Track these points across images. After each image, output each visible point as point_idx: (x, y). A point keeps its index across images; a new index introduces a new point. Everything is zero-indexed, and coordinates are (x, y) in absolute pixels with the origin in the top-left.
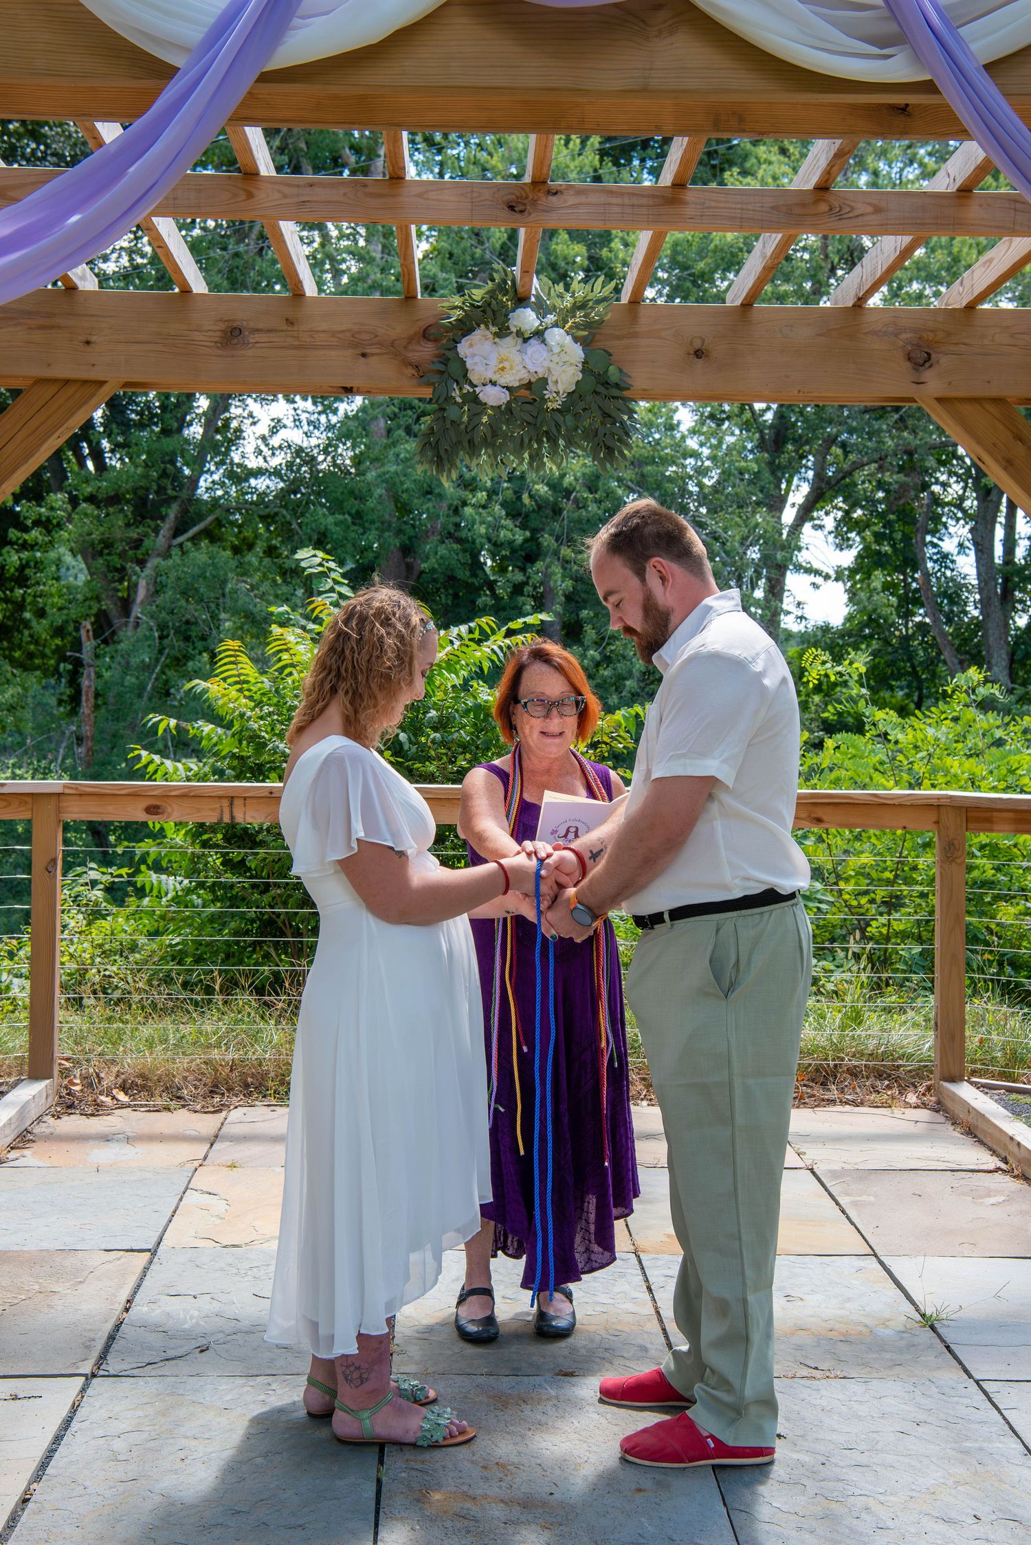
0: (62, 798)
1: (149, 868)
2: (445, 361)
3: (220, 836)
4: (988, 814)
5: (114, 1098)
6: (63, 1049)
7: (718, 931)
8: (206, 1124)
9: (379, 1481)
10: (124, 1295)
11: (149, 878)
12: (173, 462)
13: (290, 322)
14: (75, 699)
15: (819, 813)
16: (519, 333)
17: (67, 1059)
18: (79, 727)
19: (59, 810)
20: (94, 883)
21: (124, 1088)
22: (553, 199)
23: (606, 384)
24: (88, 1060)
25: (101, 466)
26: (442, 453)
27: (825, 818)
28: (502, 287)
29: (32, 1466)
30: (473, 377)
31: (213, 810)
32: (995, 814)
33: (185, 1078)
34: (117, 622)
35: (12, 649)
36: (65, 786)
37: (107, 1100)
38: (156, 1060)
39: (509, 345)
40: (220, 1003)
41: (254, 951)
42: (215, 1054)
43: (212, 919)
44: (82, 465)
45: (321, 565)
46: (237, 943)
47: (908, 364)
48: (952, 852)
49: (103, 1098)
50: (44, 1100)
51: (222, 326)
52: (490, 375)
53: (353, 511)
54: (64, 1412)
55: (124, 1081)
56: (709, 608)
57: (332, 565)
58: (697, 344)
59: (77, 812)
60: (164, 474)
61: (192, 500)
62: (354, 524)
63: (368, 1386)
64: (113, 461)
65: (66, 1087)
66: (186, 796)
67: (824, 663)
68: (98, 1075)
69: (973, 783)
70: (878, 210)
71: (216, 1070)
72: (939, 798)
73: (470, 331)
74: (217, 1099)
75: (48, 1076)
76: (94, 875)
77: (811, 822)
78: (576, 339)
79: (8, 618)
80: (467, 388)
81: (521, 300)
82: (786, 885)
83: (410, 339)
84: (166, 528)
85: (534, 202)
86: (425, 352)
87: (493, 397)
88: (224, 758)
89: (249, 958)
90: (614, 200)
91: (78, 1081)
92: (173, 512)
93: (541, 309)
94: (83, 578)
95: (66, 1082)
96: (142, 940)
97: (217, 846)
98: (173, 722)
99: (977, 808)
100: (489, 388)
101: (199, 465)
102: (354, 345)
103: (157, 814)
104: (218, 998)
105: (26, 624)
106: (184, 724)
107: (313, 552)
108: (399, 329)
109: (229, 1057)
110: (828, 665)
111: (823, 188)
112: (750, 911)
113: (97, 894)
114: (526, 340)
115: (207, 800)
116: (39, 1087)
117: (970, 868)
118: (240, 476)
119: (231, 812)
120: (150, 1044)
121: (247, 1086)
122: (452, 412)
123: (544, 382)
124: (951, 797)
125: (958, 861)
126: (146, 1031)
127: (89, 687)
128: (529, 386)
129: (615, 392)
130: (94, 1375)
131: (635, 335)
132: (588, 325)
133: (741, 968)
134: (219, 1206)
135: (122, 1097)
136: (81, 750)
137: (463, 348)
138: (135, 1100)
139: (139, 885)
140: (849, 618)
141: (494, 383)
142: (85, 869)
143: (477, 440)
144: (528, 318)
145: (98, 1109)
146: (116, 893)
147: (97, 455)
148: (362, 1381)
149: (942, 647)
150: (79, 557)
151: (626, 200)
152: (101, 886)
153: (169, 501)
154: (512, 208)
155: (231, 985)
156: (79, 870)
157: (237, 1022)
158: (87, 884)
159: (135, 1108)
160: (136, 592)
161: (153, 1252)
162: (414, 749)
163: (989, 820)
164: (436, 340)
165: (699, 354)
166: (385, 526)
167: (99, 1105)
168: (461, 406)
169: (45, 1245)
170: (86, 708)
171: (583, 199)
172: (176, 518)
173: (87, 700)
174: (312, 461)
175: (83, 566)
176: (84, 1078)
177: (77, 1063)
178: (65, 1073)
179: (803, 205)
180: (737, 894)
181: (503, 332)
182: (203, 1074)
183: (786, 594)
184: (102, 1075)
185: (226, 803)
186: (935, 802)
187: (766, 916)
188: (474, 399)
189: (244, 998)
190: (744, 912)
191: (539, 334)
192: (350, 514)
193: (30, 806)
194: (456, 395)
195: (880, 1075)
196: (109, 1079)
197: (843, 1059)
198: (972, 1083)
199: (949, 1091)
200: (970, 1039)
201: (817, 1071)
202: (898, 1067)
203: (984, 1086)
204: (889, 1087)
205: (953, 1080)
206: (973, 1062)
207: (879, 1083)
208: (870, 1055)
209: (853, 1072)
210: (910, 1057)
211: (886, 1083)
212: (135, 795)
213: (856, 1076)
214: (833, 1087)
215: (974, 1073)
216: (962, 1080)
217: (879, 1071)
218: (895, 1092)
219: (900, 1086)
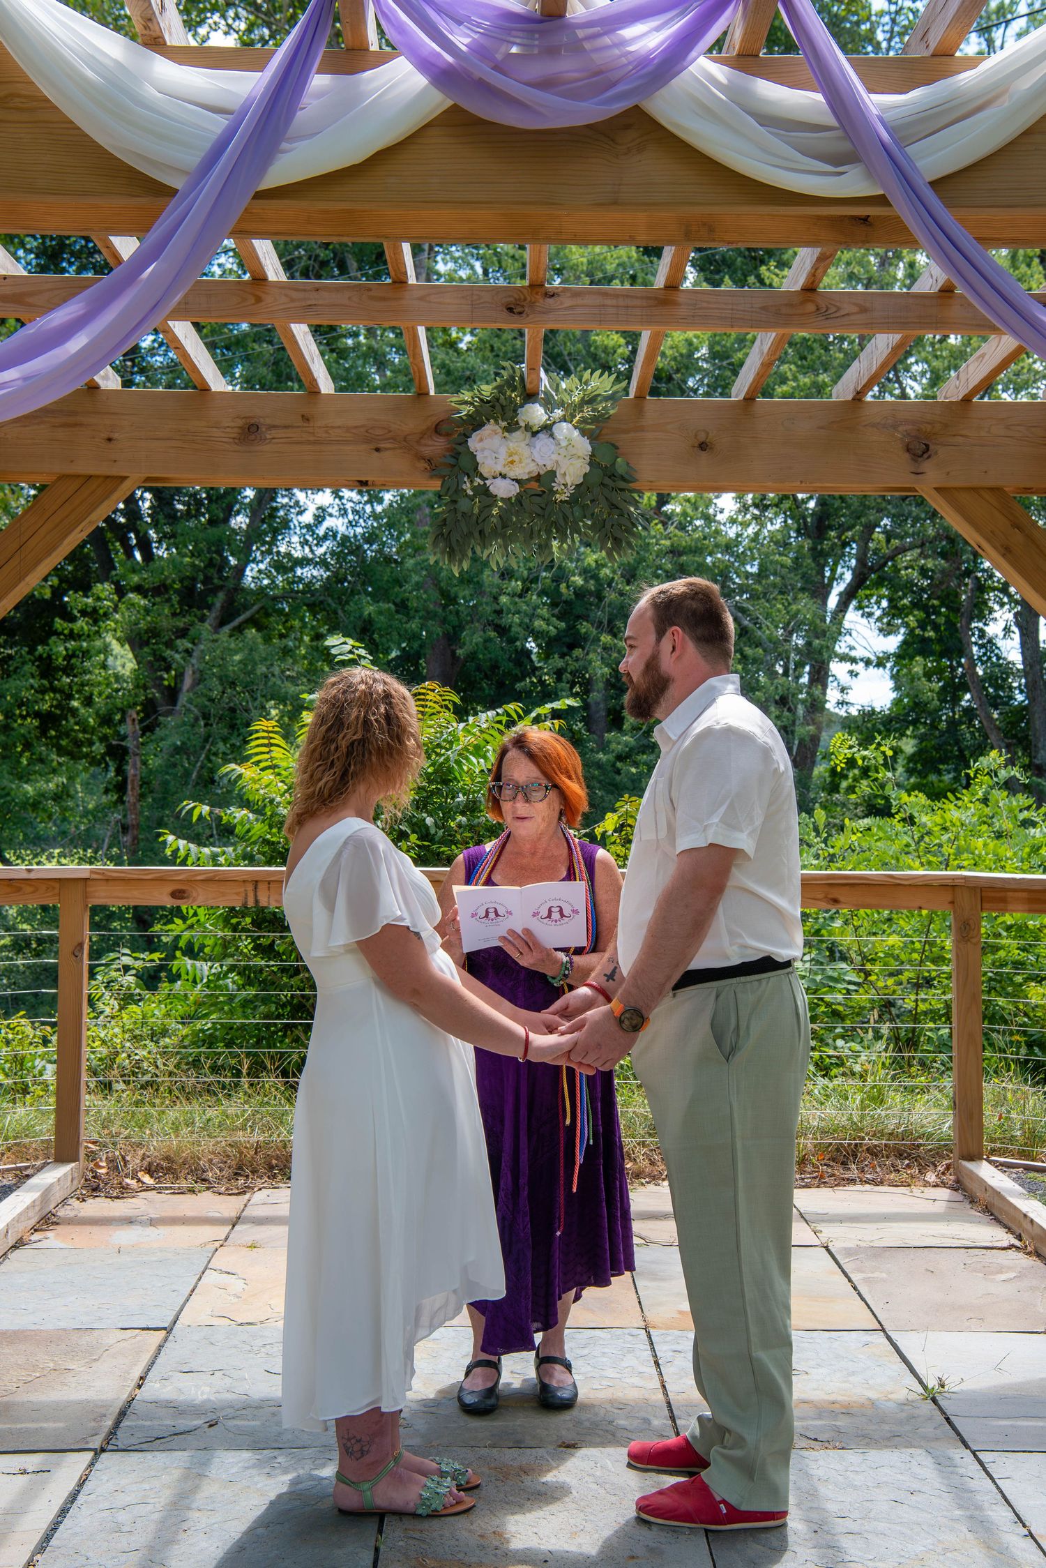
0: (89, 883)
1: (184, 954)
2: (456, 455)
3: (248, 920)
4: (1002, 894)
5: (139, 1180)
6: (89, 1132)
7: (718, 996)
8: (228, 1206)
9: (377, 1550)
10: (137, 1372)
11: (184, 963)
12: (221, 554)
13: (305, 418)
14: (121, 786)
15: (835, 893)
16: (528, 427)
17: (94, 1143)
18: (124, 816)
19: (86, 895)
20: (126, 969)
21: (149, 1171)
22: (550, 301)
23: (612, 476)
24: (115, 1144)
25: (148, 556)
26: (454, 544)
27: (841, 899)
28: (510, 383)
29: (37, 1538)
30: (484, 470)
31: (237, 894)
32: (1010, 894)
33: (210, 1161)
34: (162, 709)
37: (133, 1183)
38: (183, 1143)
39: (518, 440)
40: (246, 1086)
41: (285, 1036)
42: (240, 1136)
43: (245, 1004)
44: (130, 556)
45: (351, 652)
46: (268, 1026)
47: (907, 455)
48: (966, 931)
49: (128, 1181)
50: (69, 1183)
51: (240, 423)
52: (499, 468)
53: (399, 600)
54: (71, 1485)
55: (150, 1164)
56: (712, 688)
57: (362, 652)
58: (702, 437)
59: (116, 899)
60: (210, 564)
61: (239, 589)
62: (398, 612)
63: (368, 1459)
64: (159, 551)
65: (92, 1171)
66: (211, 880)
67: (851, 747)
68: (124, 1158)
69: (999, 862)
70: (863, 310)
71: (241, 1153)
72: (954, 878)
73: (480, 426)
74: (241, 1181)
75: (74, 1158)
76: (126, 960)
77: (828, 902)
78: (583, 433)
80: (478, 481)
81: (530, 396)
82: (781, 953)
83: (423, 434)
84: (212, 617)
85: (532, 304)
86: (436, 447)
87: (503, 489)
88: (255, 843)
89: (281, 1042)
90: (609, 302)
91: (103, 1164)
92: (219, 601)
93: (549, 404)
94: (130, 666)
95: (92, 1165)
96: (173, 1024)
97: (244, 930)
98: (206, 809)
99: (992, 889)
100: (499, 481)
101: (245, 556)
102: (367, 441)
103: (182, 898)
104: (245, 1081)
106: (217, 811)
107: (343, 639)
108: (411, 425)
109: (254, 1139)
110: (855, 750)
111: (810, 289)
112: (749, 978)
113: (129, 979)
114: (534, 434)
115: (232, 884)
116: (65, 1169)
117: (996, 949)
118: (286, 565)
119: (256, 896)
120: (176, 1127)
121: (271, 1168)
122: (464, 505)
123: (552, 474)
124: (965, 878)
125: (974, 940)
126: (172, 1114)
127: (135, 775)
128: (538, 478)
129: (622, 485)
130: (103, 1450)
131: (642, 429)
132: (594, 420)
133: (741, 1033)
134: (236, 1285)
135: (147, 1179)
136: (126, 839)
137: (473, 443)
138: (160, 1182)
139: (174, 971)
140: (896, 702)
141: (504, 476)
142: (118, 955)
143: (487, 531)
144: (536, 413)
145: (123, 1192)
146: (150, 979)
147: (146, 546)
148: (363, 1453)
149: (989, 731)
150: (127, 646)
151: (621, 302)
152: (134, 972)
153: (215, 590)
154: (510, 310)
155: (258, 1068)
156: (112, 955)
157: (262, 1104)
158: (119, 970)
159: (160, 1191)
160: (182, 681)
161: (169, 1330)
162: (441, 832)
163: (1004, 900)
164: (448, 435)
165: (703, 446)
167: (124, 1188)
168: (472, 498)
169: (62, 1324)
170: (130, 797)
171: (579, 301)
172: (222, 607)
173: (133, 788)
175: (130, 655)
176: (111, 1161)
177: (103, 1146)
178: (91, 1156)
179: (791, 305)
180: (736, 961)
181: (512, 427)
182: (228, 1156)
183: (831, 679)
184: (128, 1158)
185: (250, 888)
186: (949, 882)
187: (764, 983)
188: (484, 492)
189: (271, 1081)
190: (741, 979)
191: (547, 428)
193: (57, 891)
194: (467, 487)
195: (900, 1155)
196: (134, 1162)
197: (863, 1139)
198: (990, 1162)
199: (967, 1169)
200: (990, 1118)
201: (838, 1150)
202: (919, 1146)
203: (1003, 1164)
204: (908, 1166)
205: (971, 1158)
206: (992, 1140)
207: (899, 1162)
208: (891, 1134)
209: (873, 1152)
210: (930, 1136)
211: (907, 1162)
212: (161, 879)
213: (877, 1156)
214: (854, 1166)
215: (993, 1152)
216: (981, 1158)
217: (898, 1150)
218: (915, 1171)
219: (920, 1165)
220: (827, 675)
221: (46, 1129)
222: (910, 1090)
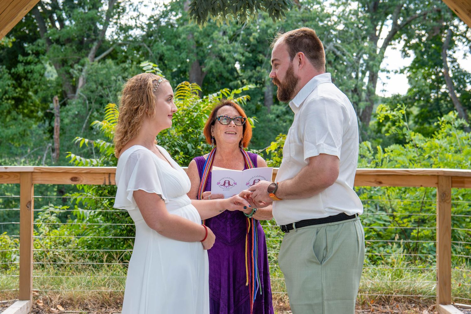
0: (33, 174)
1: (78, 207)
3: (106, 191)
4: (462, 180)
5: (57, 309)
6: (34, 288)
7: (317, 233)
11: (79, 211)
12: (94, 24)
14: (51, 131)
15: (380, 179)
17: (37, 292)
18: (53, 144)
19: (32, 179)
20: (52, 213)
21: (62, 304)
24: (46, 292)
25: (62, 25)
26: (200, 14)
27: (383, 181)
31: (101, 179)
32: (466, 179)
33: (90, 300)
34: (69, 95)
35: (23, 109)
36: (35, 169)
37: (54, 310)
38: (76, 292)
40: (106, 266)
41: (124, 244)
42: (103, 289)
43: (106, 229)
44: (54, 25)
45: (152, 69)
46: (116, 240)
48: (444, 197)
49: (52, 309)
50: (25, 310)
53: (176, 44)
55: (62, 302)
56: (316, 81)
59: (49, 181)
60: (90, 29)
61: (103, 41)
62: (176, 50)
64: (67, 23)
65: (36, 304)
66: (88, 173)
67: (387, 111)
68: (50, 299)
69: (459, 164)
71: (103, 297)
72: (438, 172)
74: (103, 309)
75: (28, 299)
76: (52, 209)
77: (376, 183)
79: (22, 95)
82: (350, 211)
84: (91, 54)
88: (109, 156)
89: (122, 247)
91: (41, 301)
92: (95, 46)
94: (55, 76)
95: (36, 301)
96: (73, 238)
97: (105, 196)
98: (87, 141)
99: (457, 177)
101: (106, 25)
103: (76, 181)
104: (105, 264)
105: (30, 97)
106: (91, 141)
107: (149, 63)
109: (109, 291)
110: (389, 112)
112: (333, 223)
113: (53, 218)
115: (98, 174)
116: (24, 303)
117: (456, 205)
118: (125, 29)
119: (109, 180)
120: (74, 285)
121: (117, 304)
124: (444, 172)
125: (448, 201)
126: (72, 279)
127: (57, 126)
133: (328, 250)
135: (61, 308)
136: (54, 155)
138: (67, 310)
139: (74, 214)
140: (410, 90)
142: (48, 207)
143: (216, 8)
146: (63, 218)
147: (61, 21)
149: (455, 103)
150: (53, 67)
152: (55, 214)
153: (93, 41)
155: (110, 258)
156: (45, 207)
157: (113, 275)
158: (48, 214)
160: (78, 83)
162: (194, 151)
163: (463, 182)
166: (191, 51)
167: (50, 312)
170: (56, 136)
172: (96, 49)
173: (57, 132)
174: (157, 22)
175: (55, 71)
176: (44, 300)
177: (41, 293)
178: (36, 298)
180: (326, 215)
182: (98, 298)
183: (378, 79)
184: (52, 299)
185: (107, 176)
186: (436, 174)
187: (341, 226)
189: (116, 264)
190: (330, 224)
192: (174, 45)
193: (19, 178)
195: (410, 302)
196: (55, 301)
197: (392, 294)
198: (455, 306)
199: (443, 309)
200: (455, 285)
201: (380, 299)
202: (419, 298)
203: (461, 307)
204: (414, 307)
205: (445, 304)
206: (456, 296)
207: (410, 305)
208: (406, 292)
209: (397, 300)
210: (425, 293)
211: (414, 305)
212: (66, 173)
213: (399, 302)
214: (388, 307)
215: (456, 301)
216: (450, 304)
217: (410, 299)
218: (418, 309)
219: (420, 306)
220: (377, 77)
221: (15, 284)
222: (415, 271)
